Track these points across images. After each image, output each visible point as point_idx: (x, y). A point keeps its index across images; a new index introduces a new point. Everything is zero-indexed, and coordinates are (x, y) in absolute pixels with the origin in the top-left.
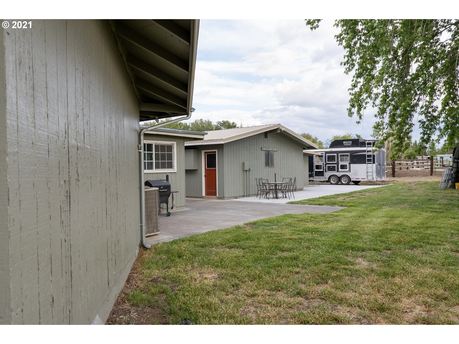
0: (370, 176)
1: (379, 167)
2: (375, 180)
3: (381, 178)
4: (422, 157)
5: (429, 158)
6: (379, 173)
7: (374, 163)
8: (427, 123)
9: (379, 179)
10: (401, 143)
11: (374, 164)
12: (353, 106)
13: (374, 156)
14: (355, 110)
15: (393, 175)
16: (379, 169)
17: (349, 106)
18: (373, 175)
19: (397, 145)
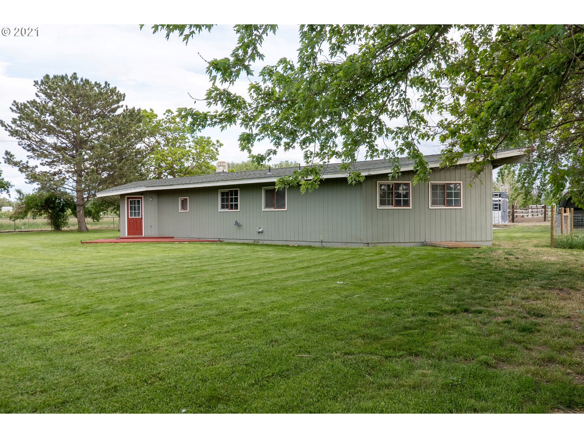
0: (496, 220)
1: (503, 213)
2: (500, 224)
3: (505, 222)
4: (537, 206)
5: (543, 207)
6: (503, 218)
7: (500, 210)
8: (541, 187)
9: (503, 223)
10: (527, 197)
11: (500, 212)
12: (499, 176)
13: (500, 205)
14: (500, 179)
15: (513, 221)
16: (503, 215)
17: (497, 177)
18: (499, 220)
19: (524, 199)
